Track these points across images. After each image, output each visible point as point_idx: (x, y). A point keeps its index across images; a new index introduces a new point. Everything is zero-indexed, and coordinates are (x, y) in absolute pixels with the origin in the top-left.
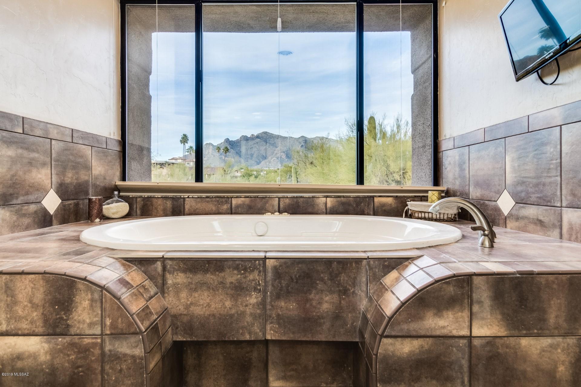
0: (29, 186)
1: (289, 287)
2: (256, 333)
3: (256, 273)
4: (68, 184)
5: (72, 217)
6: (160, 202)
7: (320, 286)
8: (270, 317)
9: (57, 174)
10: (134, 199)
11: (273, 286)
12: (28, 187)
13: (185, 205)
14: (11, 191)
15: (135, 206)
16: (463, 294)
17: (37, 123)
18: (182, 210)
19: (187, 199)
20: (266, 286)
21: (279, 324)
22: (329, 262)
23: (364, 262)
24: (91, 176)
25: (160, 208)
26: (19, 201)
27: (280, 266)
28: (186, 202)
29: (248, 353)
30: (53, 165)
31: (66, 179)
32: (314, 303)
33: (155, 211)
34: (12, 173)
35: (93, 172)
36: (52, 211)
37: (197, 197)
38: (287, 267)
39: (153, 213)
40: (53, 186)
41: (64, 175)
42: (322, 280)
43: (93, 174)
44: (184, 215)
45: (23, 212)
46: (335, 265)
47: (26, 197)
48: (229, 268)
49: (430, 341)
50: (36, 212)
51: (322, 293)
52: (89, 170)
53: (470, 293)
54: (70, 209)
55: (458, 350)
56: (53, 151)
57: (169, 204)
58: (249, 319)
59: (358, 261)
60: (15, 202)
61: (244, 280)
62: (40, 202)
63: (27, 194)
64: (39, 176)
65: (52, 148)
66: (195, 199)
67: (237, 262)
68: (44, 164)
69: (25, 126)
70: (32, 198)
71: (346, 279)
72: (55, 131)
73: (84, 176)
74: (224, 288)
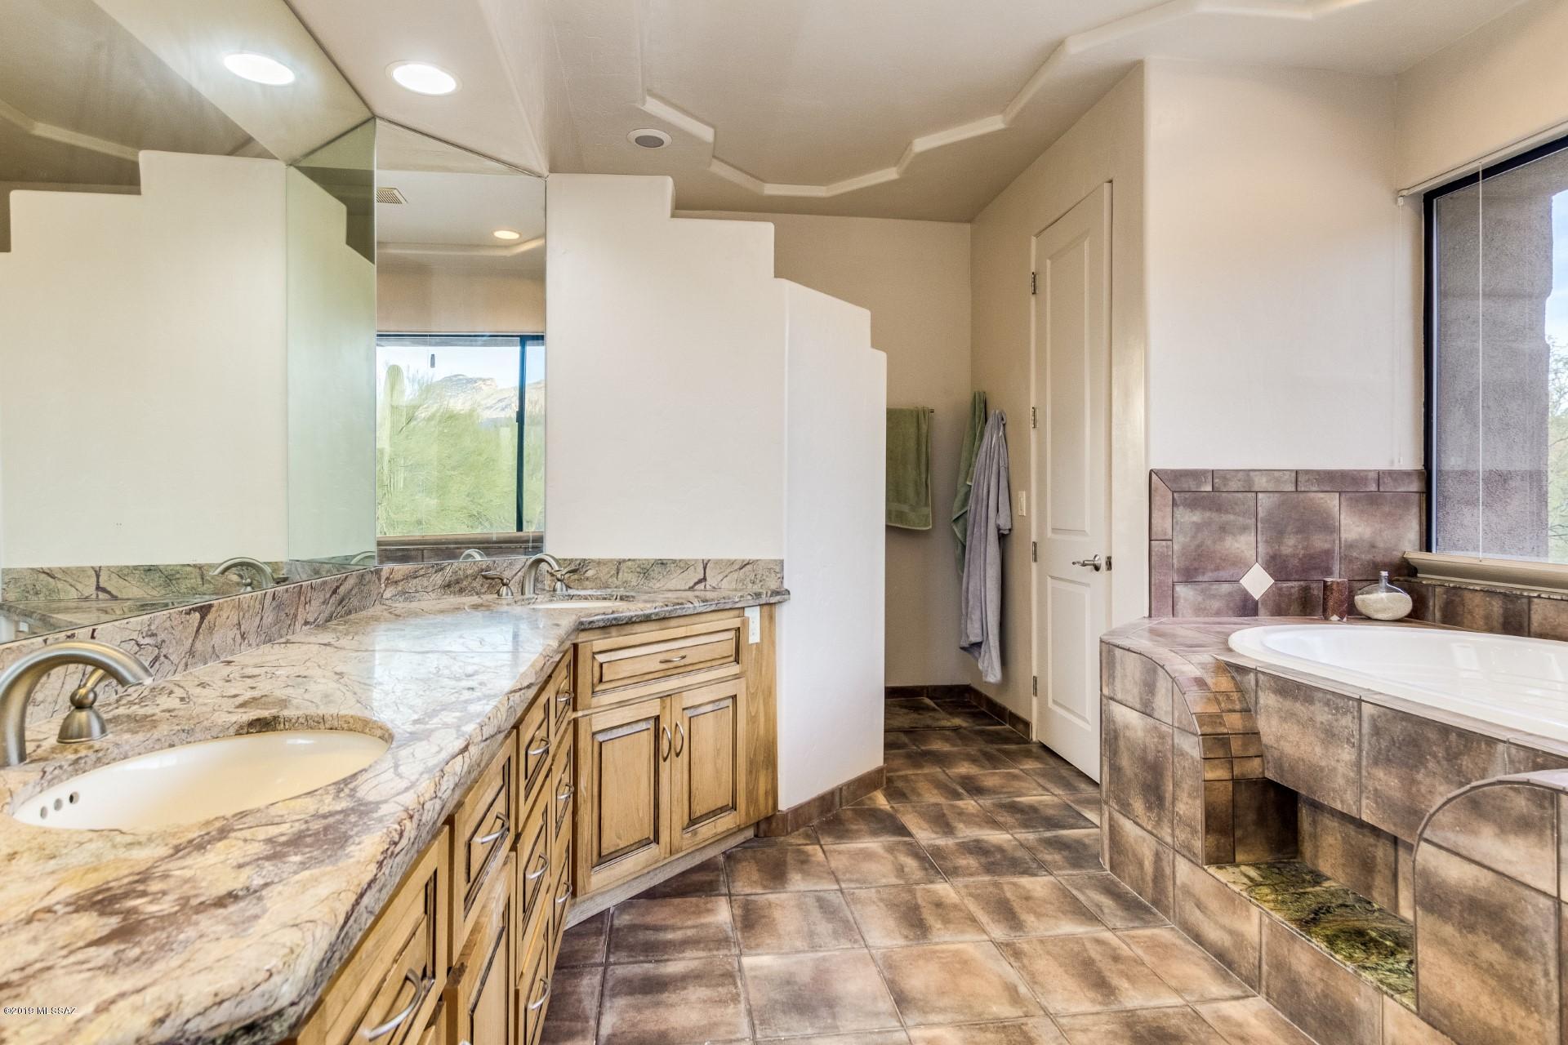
0: (1221, 559)
1: (1389, 751)
2: (1349, 805)
3: (1349, 717)
4: (1287, 556)
5: (1295, 607)
6: (1478, 599)
7: (1431, 765)
8: (1366, 788)
9: (1266, 541)
10: (1430, 588)
11: (1370, 743)
12: (1218, 561)
13: (1532, 612)
14: (1196, 565)
15: (1431, 603)
16: (1542, 818)
17: (1234, 474)
18: (1526, 624)
19: (1536, 600)
20: (1360, 740)
21: (1376, 803)
22: (1445, 730)
23: (1501, 747)
24: (1337, 542)
25: (1479, 613)
26: (1206, 578)
27: (1379, 717)
28: (1533, 607)
29: (1371, 845)
30: (1259, 529)
31: (1282, 548)
32: (1423, 789)
33: (1469, 617)
34: (1197, 543)
35: (1343, 536)
36: (1257, 595)
37: (1559, 598)
38: (1387, 720)
39: (1465, 620)
40: (1259, 559)
41: (1280, 543)
42: (1435, 756)
43: (1343, 540)
44: (1529, 635)
45: (1212, 592)
46: (1453, 737)
47: (1216, 574)
48: (1320, 702)
49: (1490, 875)
50: (1230, 594)
51: (1434, 778)
52: (1332, 532)
53: (1555, 821)
54: (1291, 594)
55: (1536, 912)
56: (1259, 508)
57: (1497, 607)
58: (1341, 781)
59: (1491, 741)
60: (1200, 578)
61: (1335, 724)
62: (1237, 581)
63: (1217, 569)
64: (1236, 545)
65: (1259, 505)
66: (1555, 602)
67: (1329, 696)
68: (1244, 529)
69: (1216, 480)
70: (1223, 574)
71: (1471, 766)
72: (1264, 480)
73: (1319, 542)
74: (1314, 726)
